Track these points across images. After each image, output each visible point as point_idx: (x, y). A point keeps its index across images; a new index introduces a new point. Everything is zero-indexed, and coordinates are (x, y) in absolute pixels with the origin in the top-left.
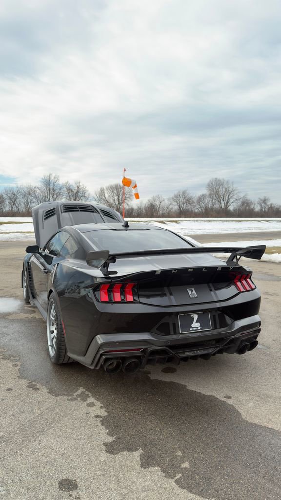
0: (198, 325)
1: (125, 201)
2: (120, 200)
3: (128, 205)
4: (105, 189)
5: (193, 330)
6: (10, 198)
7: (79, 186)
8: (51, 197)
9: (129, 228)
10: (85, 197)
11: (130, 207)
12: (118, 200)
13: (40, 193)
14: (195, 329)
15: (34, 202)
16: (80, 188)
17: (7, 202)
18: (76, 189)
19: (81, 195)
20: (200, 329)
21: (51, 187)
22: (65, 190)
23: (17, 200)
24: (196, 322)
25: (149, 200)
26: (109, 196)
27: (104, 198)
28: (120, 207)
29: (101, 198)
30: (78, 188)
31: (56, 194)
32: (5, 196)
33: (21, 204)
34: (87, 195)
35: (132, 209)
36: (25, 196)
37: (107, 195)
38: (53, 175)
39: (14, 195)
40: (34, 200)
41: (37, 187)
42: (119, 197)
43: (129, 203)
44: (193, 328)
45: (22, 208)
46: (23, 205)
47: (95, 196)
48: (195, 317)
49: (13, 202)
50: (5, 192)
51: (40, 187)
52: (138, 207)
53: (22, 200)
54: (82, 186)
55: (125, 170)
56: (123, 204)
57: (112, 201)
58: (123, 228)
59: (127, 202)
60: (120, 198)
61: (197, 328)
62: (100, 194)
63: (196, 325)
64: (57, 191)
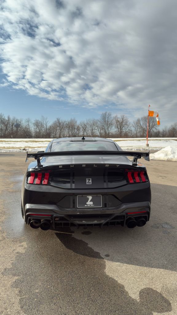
0: (92, 203)
1: (154, 126)
2: (150, 126)
3: (156, 129)
4: (140, 119)
5: (87, 206)
6: (83, 128)
7: (124, 118)
8: (106, 126)
9: (85, 140)
10: (127, 125)
11: (158, 131)
12: (149, 126)
13: (100, 123)
14: (89, 206)
15: (96, 129)
16: (124, 119)
17: (81, 129)
18: (122, 120)
19: (124, 124)
20: (93, 206)
21: (106, 119)
22: (114, 122)
23: (87, 129)
24: (90, 201)
25: (172, 126)
26: (143, 124)
27: (139, 125)
28: (150, 131)
29: (138, 126)
30: (123, 119)
31: (109, 124)
32: (80, 126)
33: (89, 131)
34: (128, 124)
35: (159, 132)
36: (91, 126)
37: (141, 124)
38: (108, 112)
39: (85, 125)
40: (96, 128)
41: (99, 120)
42: (149, 125)
43: (157, 128)
44: (87, 205)
45: (89, 133)
46: (90, 132)
47: (133, 124)
48: (90, 198)
49: (85, 130)
50: (80, 123)
51: (100, 120)
52: (163, 130)
53: (90, 128)
54: (125, 118)
55: (150, 106)
56: (152, 129)
57: (145, 127)
58: (82, 140)
59: (156, 127)
60: (151, 125)
61: (91, 205)
62: (137, 123)
63: (90, 203)
64: (110, 122)
